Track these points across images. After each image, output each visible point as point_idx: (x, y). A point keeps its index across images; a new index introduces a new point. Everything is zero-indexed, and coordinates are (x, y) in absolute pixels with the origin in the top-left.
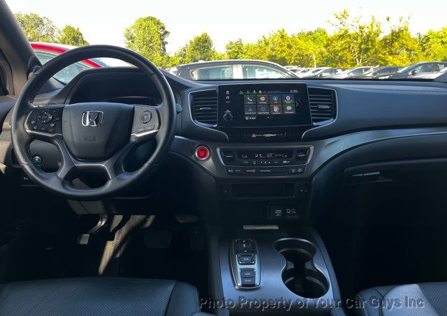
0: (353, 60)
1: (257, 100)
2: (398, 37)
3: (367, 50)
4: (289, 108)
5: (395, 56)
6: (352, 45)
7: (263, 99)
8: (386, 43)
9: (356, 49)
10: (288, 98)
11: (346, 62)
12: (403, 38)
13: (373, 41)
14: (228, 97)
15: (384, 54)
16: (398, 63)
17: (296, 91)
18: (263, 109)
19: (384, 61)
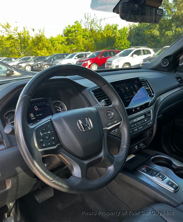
0: (18, 53)
2: (40, 40)
3: (25, 47)
5: (41, 50)
6: (16, 44)
7: (127, 88)
8: (35, 44)
9: (19, 47)
10: (136, 86)
11: (15, 54)
12: (43, 41)
13: (27, 42)
15: (35, 50)
16: (43, 54)
18: (130, 94)
19: (36, 53)
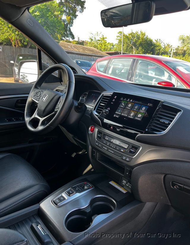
1: (126, 105)
4: (140, 116)
7: (130, 105)
10: (144, 108)
14: (114, 100)
17: (151, 105)
18: (126, 112)
